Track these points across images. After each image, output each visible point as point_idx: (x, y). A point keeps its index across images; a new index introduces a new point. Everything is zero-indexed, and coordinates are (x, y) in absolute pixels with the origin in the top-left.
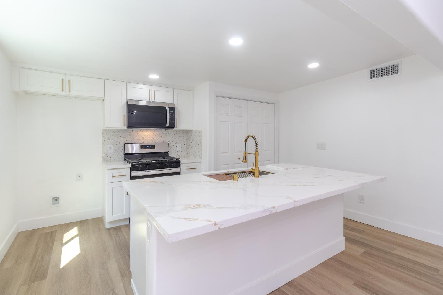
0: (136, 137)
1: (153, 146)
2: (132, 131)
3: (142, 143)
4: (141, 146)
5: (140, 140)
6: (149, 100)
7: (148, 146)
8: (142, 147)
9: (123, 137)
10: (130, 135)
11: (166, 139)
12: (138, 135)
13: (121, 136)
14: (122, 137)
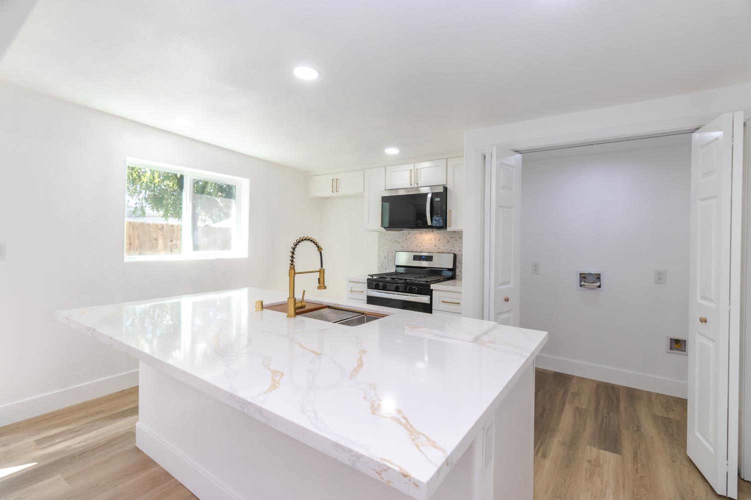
0: (414, 242)
1: (430, 258)
2: (409, 233)
3: (420, 251)
4: (414, 256)
5: (418, 247)
6: (410, 186)
7: (424, 256)
8: (416, 258)
9: (399, 243)
10: (406, 239)
11: (455, 246)
12: (416, 239)
13: (396, 241)
14: (397, 243)
